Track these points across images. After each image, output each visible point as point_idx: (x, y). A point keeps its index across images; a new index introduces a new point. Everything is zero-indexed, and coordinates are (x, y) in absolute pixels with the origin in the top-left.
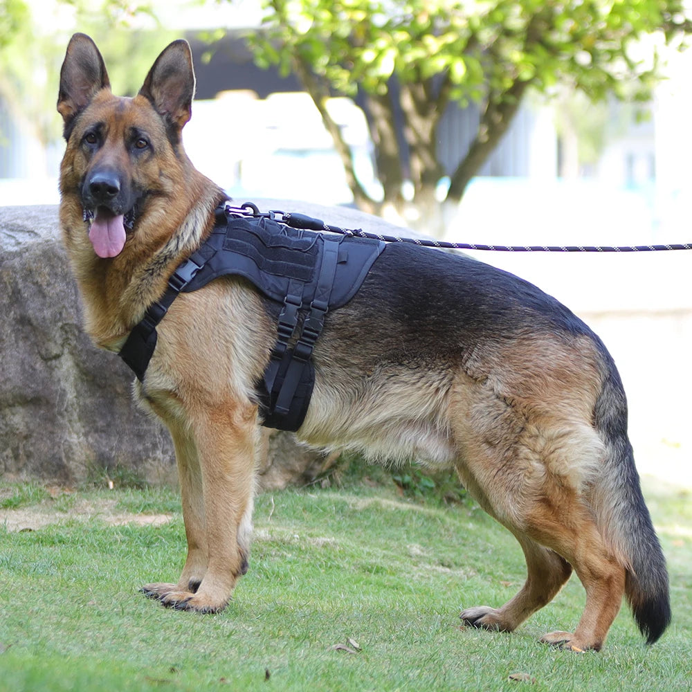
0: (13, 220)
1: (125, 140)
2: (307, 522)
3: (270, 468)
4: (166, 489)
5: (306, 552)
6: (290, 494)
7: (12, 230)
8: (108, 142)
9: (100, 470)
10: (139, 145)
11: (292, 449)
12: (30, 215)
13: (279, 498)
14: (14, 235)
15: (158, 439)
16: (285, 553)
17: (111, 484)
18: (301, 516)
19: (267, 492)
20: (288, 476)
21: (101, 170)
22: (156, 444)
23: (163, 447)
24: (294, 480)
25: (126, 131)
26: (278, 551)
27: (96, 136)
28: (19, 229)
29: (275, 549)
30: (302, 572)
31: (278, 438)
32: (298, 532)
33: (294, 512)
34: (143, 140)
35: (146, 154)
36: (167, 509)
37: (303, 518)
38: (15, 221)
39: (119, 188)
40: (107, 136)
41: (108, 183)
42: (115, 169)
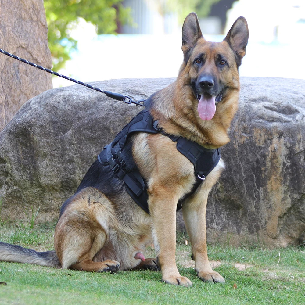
0: (133, 87)
1: (215, 60)
2: (299, 268)
3: (278, 235)
4: (218, 245)
5: (298, 286)
6: (290, 250)
7: (132, 93)
8: (207, 62)
9: (180, 234)
10: (221, 63)
11: (291, 224)
12: (142, 85)
13: (283, 253)
14: (133, 96)
15: (214, 217)
16: (285, 287)
17: (186, 242)
18: (296, 264)
19: (276, 249)
20: (289, 240)
21: (205, 75)
22: (213, 219)
23: (217, 221)
24: (292, 242)
25: (216, 56)
26: (282, 285)
27: (201, 60)
28: (136, 92)
29: (280, 284)
30: (295, 298)
31: (283, 218)
32: (294, 274)
33: (292, 261)
34: (224, 61)
35: (225, 67)
36: (218, 258)
37: (297, 266)
38: (134, 88)
39: (213, 84)
40: (206, 59)
41: (208, 81)
42: (211, 74)
